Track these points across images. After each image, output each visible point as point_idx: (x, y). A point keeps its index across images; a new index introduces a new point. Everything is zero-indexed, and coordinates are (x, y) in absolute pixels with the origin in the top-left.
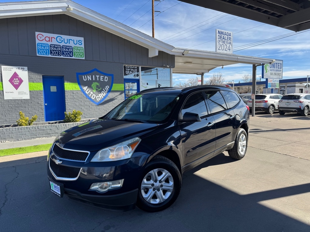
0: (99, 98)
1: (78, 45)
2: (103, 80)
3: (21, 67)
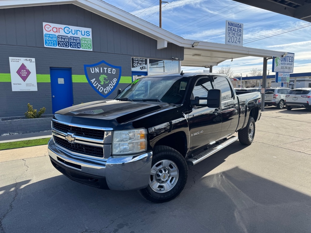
0: (107, 91)
1: (85, 36)
2: (111, 73)
3: (28, 59)
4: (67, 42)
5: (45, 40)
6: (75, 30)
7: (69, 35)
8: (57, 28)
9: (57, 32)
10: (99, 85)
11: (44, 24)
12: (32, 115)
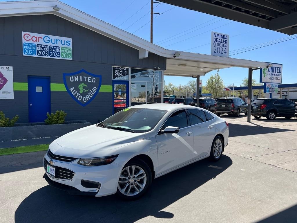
0: (86, 100)
1: (65, 46)
2: (90, 81)
3: (6, 67)
4: (46, 51)
5: (24, 49)
6: (55, 40)
7: (49, 45)
8: (37, 37)
9: (37, 41)
10: (78, 94)
11: (24, 33)
12: (4, 124)
